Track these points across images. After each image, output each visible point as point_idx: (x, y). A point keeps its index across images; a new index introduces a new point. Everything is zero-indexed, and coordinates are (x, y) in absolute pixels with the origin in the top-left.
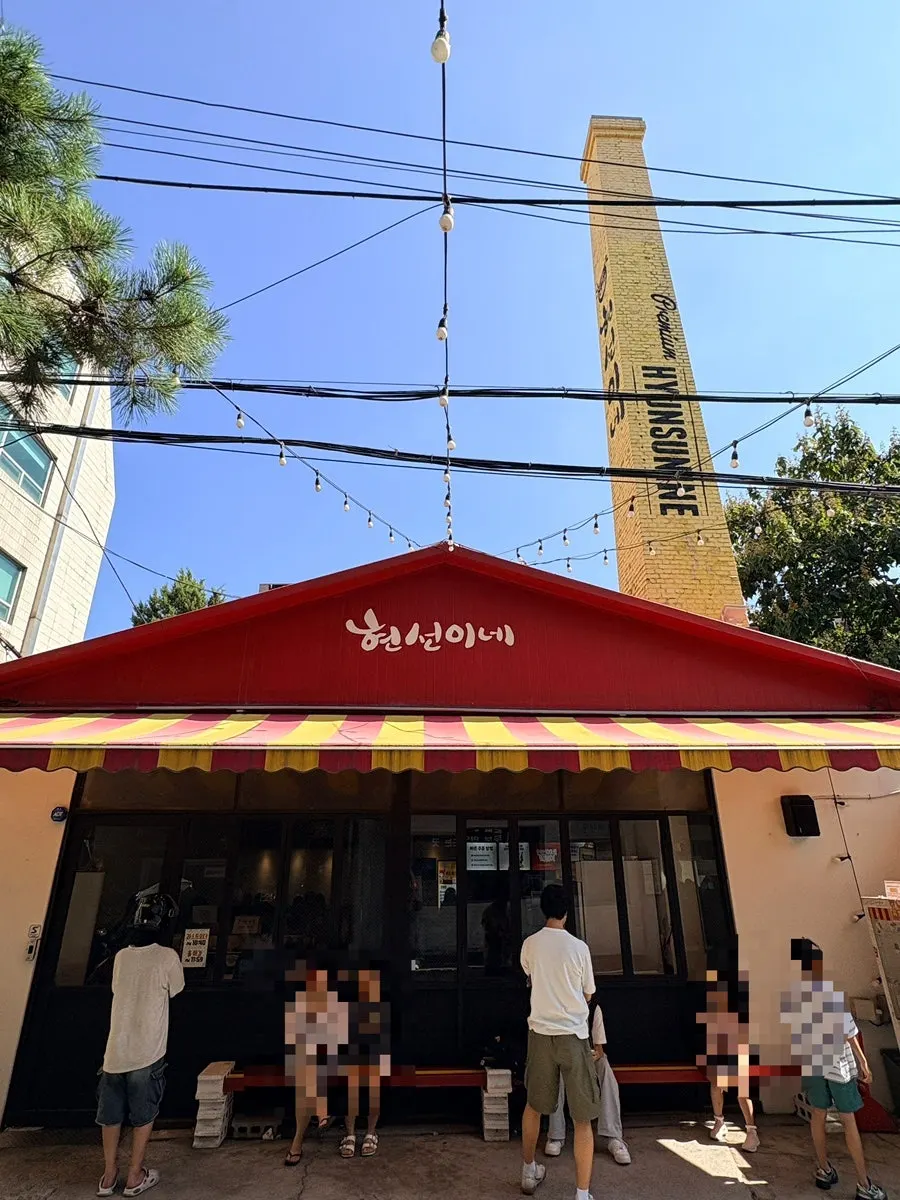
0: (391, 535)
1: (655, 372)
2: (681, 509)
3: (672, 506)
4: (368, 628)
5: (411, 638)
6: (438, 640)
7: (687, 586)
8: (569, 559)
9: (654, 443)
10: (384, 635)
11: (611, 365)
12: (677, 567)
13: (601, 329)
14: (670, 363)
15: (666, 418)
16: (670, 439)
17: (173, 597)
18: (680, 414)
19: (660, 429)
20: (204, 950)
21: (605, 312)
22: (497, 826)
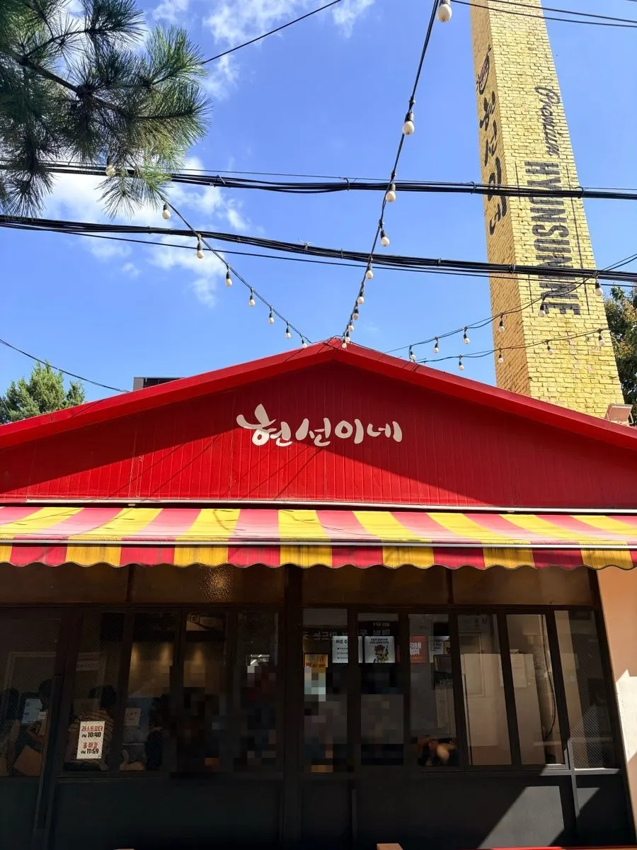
0: (287, 331)
1: (538, 168)
2: (563, 308)
3: (554, 305)
4: (260, 423)
5: (302, 433)
6: (327, 435)
7: (569, 385)
8: (461, 357)
9: (538, 241)
10: (275, 430)
11: (492, 160)
12: (559, 366)
13: (482, 123)
14: (554, 159)
15: (549, 215)
16: (553, 237)
17: (33, 390)
18: (563, 211)
19: (542, 227)
20: (99, 741)
21: (486, 104)
22: (384, 620)
